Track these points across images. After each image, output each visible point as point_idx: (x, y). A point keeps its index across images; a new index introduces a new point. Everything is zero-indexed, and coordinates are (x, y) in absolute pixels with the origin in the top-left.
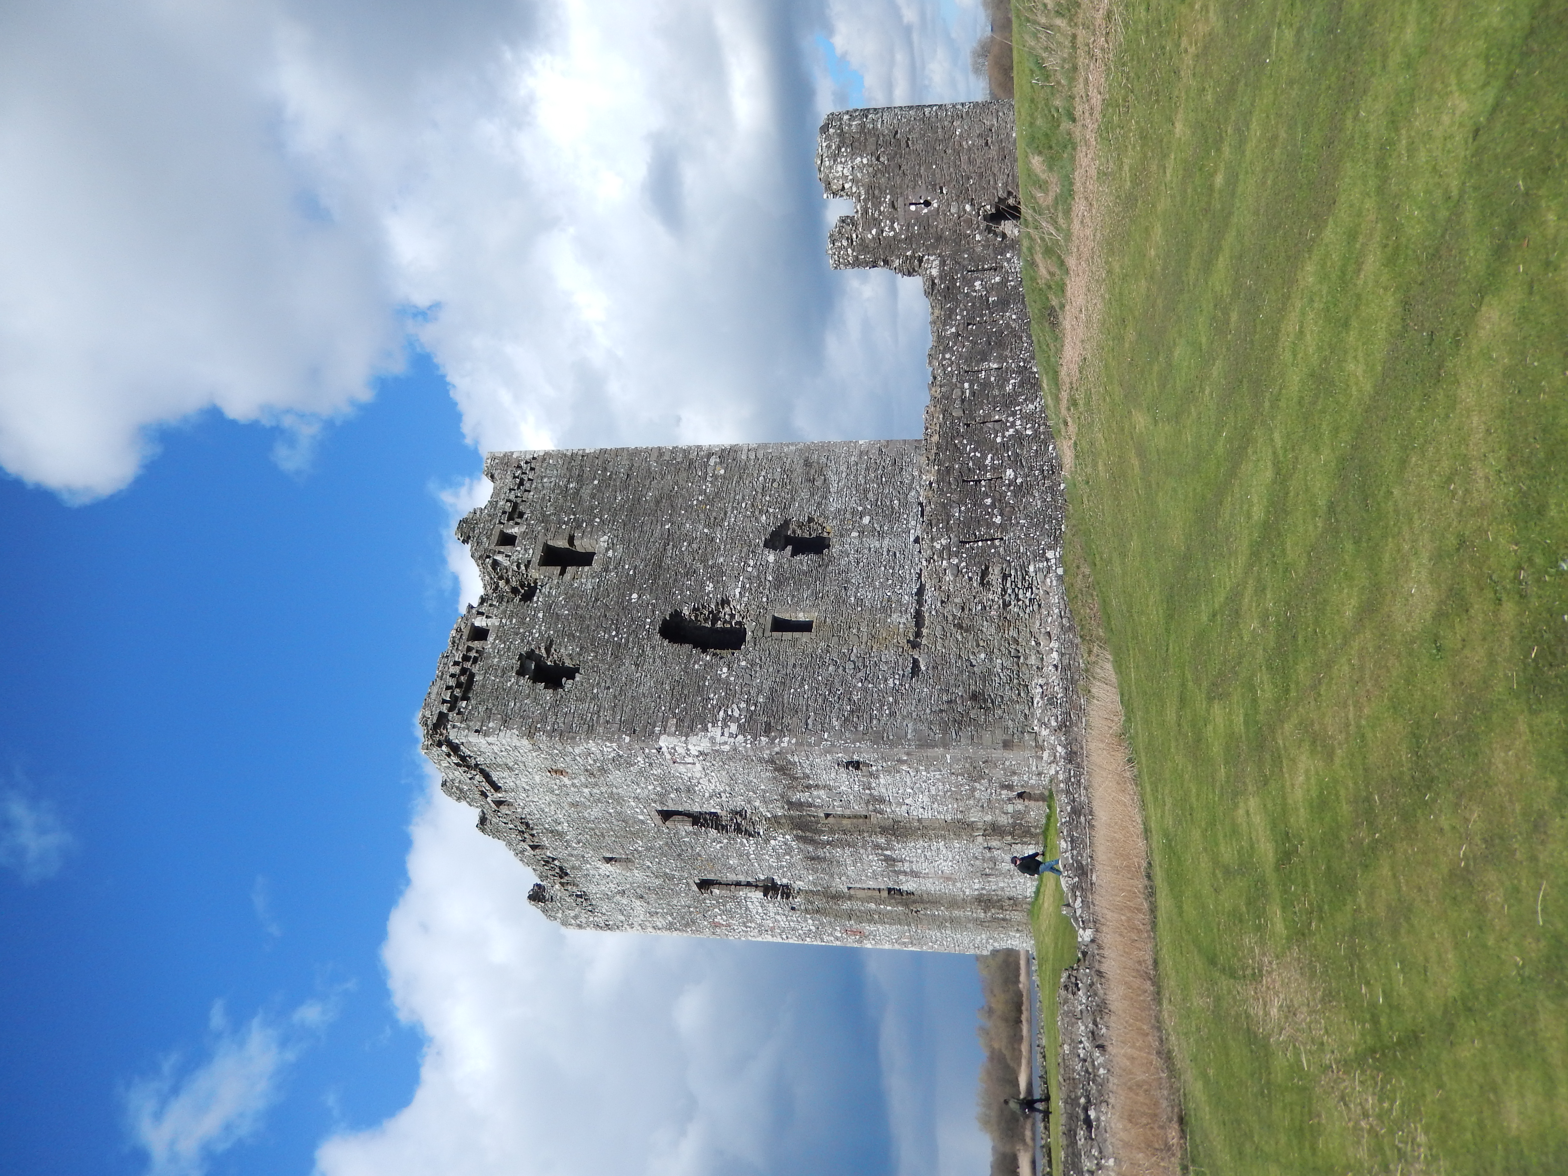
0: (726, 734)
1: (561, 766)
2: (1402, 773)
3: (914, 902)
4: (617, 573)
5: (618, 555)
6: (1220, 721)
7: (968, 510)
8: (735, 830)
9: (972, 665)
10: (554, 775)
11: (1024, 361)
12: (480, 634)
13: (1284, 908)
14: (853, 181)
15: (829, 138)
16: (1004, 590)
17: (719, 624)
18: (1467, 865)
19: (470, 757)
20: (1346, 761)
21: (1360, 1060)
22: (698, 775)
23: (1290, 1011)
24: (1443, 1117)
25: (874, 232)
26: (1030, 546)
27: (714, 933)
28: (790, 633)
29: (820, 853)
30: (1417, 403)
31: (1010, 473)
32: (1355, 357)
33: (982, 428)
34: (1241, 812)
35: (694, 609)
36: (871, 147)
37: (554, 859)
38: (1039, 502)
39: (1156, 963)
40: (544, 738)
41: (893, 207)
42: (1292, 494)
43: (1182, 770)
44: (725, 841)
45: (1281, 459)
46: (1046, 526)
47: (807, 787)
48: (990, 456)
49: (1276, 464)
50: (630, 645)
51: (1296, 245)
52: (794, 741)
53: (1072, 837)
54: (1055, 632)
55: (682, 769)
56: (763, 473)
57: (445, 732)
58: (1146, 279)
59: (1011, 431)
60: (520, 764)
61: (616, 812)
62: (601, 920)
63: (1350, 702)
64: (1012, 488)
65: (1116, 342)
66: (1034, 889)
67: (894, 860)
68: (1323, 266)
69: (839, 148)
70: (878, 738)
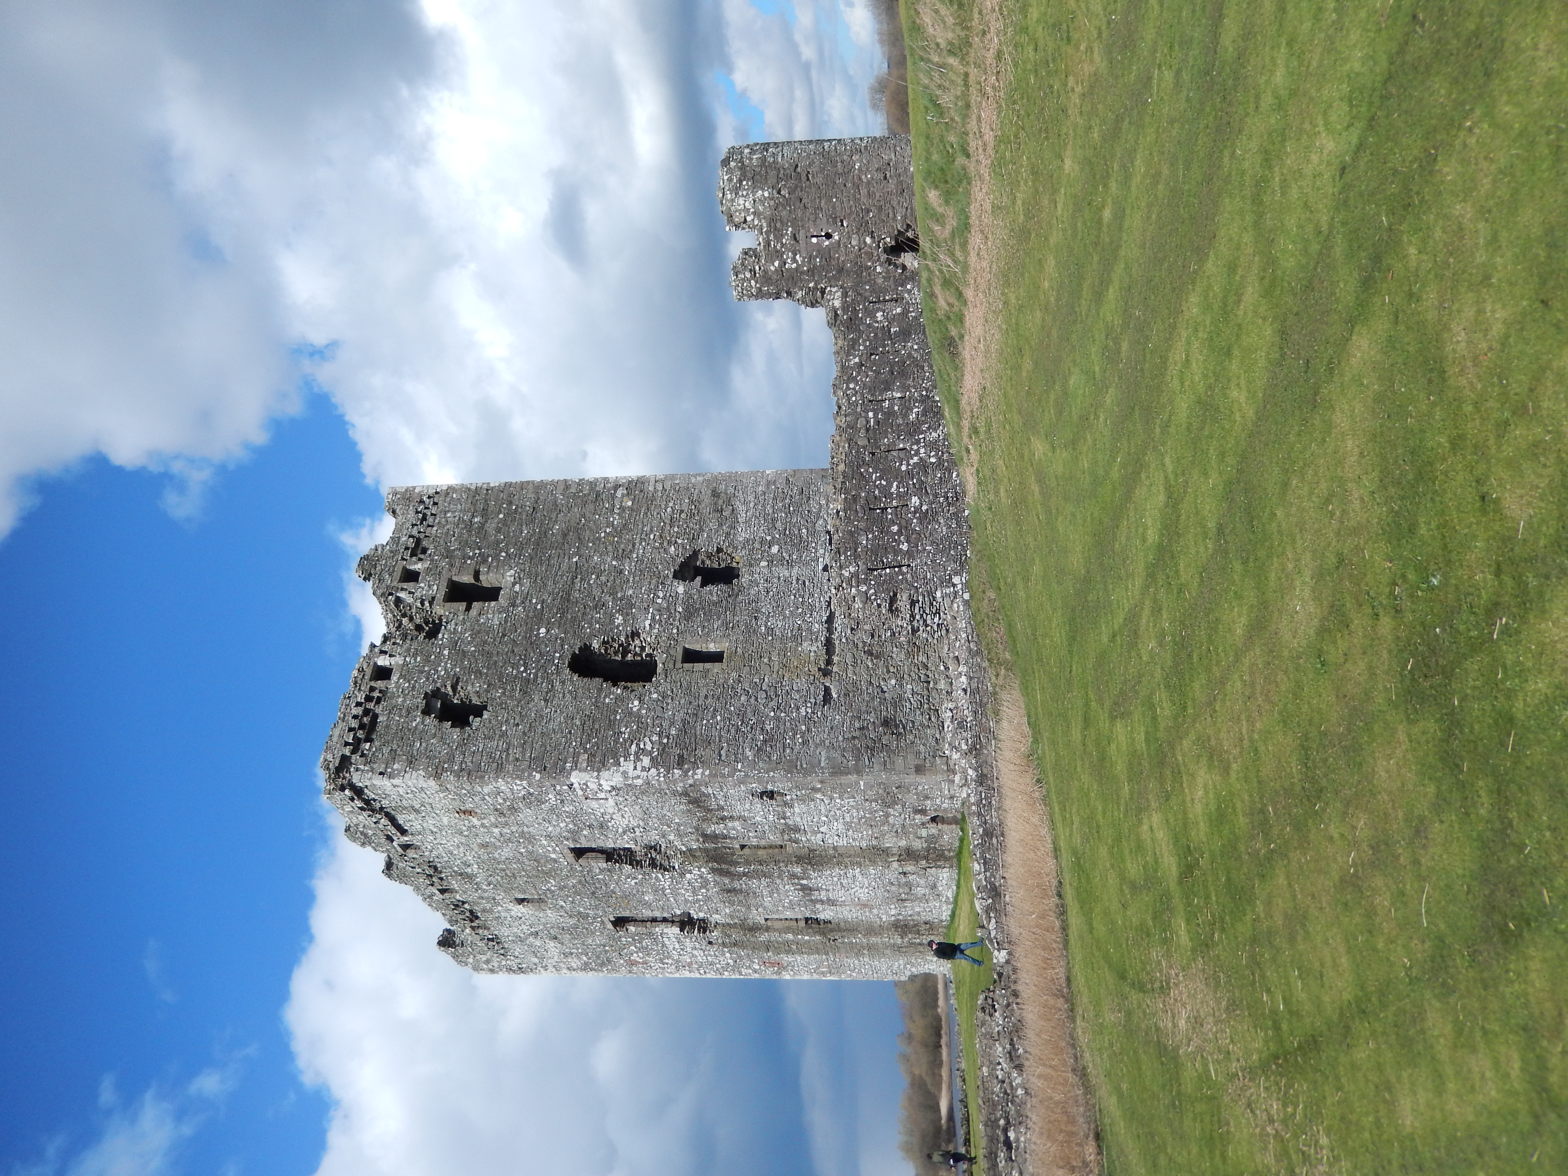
0: (639, 768)
1: (469, 806)
2: (1292, 784)
3: (832, 931)
4: (524, 608)
5: (525, 589)
6: (1122, 738)
7: (875, 537)
8: (649, 865)
9: (883, 692)
10: (463, 816)
11: (927, 390)
12: (383, 673)
13: (1188, 921)
14: (754, 213)
15: (730, 171)
16: (913, 616)
17: (629, 657)
18: (1356, 871)
19: (375, 800)
20: (1241, 775)
21: (1264, 1067)
22: (611, 811)
23: (1197, 1022)
24: (1342, 1118)
25: (776, 264)
26: (936, 571)
27: (630, 972)
28: (701, 665)
29: (736, 885)
30: (1296, 428)
31: (915, 500)
32: (1238, 385)
33: (887, 456)
34: (1145, 827)
35: (604, 642)
36: (772, 181)
37: (464, 903)
38: (944, 528)
39: (1068, 980)
40: (452, 778)
41: (795, 239)
42: (1183, 517)
43: (1088, 789)
44: (640, 877)
45: (1173, 483)
46: (952, 552)
47: (722, 819)
48: (895, 483)
49: (1168, 488)
50: (539, 680)
51: (1180, 277)
52: (707, 772)
53: (985, 859)
54: (963, 656)
55: (594, 804)
56: (671, 504)
57: (348, 775)
58: (1041, 310)
59: (916, 459)
60: (427, 806)
61: (527, 851)
62: (513, 964)
63: (1243, 717)
64: (918, 515)
65: (1014, 371)
66: (949, 913)
67: (810, 889)
68: (1206, 297)
69: (740, 181)
70: (792, 767)
